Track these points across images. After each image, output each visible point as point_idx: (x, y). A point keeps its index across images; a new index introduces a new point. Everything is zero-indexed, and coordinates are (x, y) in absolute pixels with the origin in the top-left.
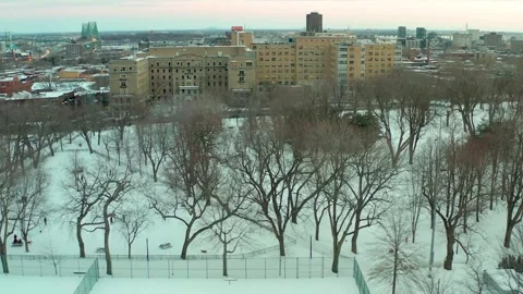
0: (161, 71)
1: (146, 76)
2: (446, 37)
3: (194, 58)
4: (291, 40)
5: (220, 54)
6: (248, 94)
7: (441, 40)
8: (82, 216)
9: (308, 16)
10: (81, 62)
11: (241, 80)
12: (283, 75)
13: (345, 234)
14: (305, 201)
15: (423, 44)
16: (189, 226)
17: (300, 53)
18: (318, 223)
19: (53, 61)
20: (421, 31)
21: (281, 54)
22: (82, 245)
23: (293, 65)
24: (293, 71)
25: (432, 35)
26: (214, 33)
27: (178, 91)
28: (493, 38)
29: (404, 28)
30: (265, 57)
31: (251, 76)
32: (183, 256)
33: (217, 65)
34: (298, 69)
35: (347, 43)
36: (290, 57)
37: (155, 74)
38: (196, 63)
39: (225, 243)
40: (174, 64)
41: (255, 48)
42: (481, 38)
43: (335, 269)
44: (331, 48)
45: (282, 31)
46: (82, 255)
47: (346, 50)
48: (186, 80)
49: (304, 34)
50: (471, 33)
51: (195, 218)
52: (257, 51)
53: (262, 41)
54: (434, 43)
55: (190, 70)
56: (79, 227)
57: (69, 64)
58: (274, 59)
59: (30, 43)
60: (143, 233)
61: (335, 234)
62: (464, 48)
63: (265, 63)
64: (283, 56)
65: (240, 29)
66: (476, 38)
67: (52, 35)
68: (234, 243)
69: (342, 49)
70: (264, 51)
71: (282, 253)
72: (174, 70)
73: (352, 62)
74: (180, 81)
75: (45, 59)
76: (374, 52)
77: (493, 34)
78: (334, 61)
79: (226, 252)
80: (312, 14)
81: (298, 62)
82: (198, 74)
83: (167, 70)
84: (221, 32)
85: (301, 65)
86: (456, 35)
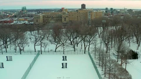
0: (46, 18)
1: (42, 19)
2: (118, 11)
3: (53, 15)
4: (77, 11)
5: (60, 14)
6: (67, 23)
7: (117, 11)
8: (35, 44)
9: (82, 5)
10: (23, 17)
11: (65, 20)
12: (75, 19)
13: (87, 46)
14: (79, 42)
15: (112, 12)
16: (57, 45)
17: (79, 14)
18: (82, 46)
19: (15, 16)
20: (112, 9)
21: (74, 14)
22: (35, 50)
23: (77, 17)
24: (77, 18)
25: (115, 10)
26: (57, 9)
27: (50, 23)
28: (130, 11)
29: (107, 8)
30: (71, 15)
31: (67, 19)
32: (55, 51)
33: (59, 16)
34: (79, 18)
35: (91, 11)
36: (77, 15)
37: (44, 19)
38: (54, 16)
39: (64, 48)
40: (49, 16)
41: (68, 12)
42: (127, 11)
43: (85, 53)
44: (87, 12)
45: (75, 9)
46: (35, 51)
47: (90, 13)
48: (52, 20)
49: (80, 9)
50: (125, 9)
51: (58, 44)
52: (69, 13)
53: (70, 11)
54: (115, 12)
55: (53, 18)
56: (35, 46)
57: (20, 17)
58: (73, 15)
59: (8, 12)
60: (47, 47)
61: (85, 46)
62: (123, 13)
63: (71, 16)
64: (75, 15)
65: (64, 8)
66: (126, 11)
67: (13, 10)
68: (65, 48)
69: (89, 13)
70: (70, 13)
71: (75, 51)
72: (49, 18)
73: (91, 16)
74: (50, 20)
75: (13, 16)
76: (97, 13)
77: (130, 9)
78: (87, 16)
79: (64, 49)
80: (83, 4)
81: (79, 16)
82: (55, 19)
83: (47, 18)
84: (59, 9)
85: (79, 17)
86: (121, 10)
